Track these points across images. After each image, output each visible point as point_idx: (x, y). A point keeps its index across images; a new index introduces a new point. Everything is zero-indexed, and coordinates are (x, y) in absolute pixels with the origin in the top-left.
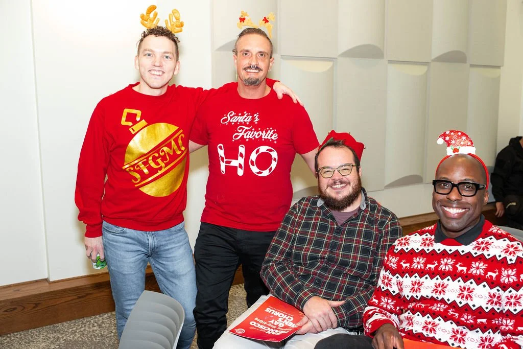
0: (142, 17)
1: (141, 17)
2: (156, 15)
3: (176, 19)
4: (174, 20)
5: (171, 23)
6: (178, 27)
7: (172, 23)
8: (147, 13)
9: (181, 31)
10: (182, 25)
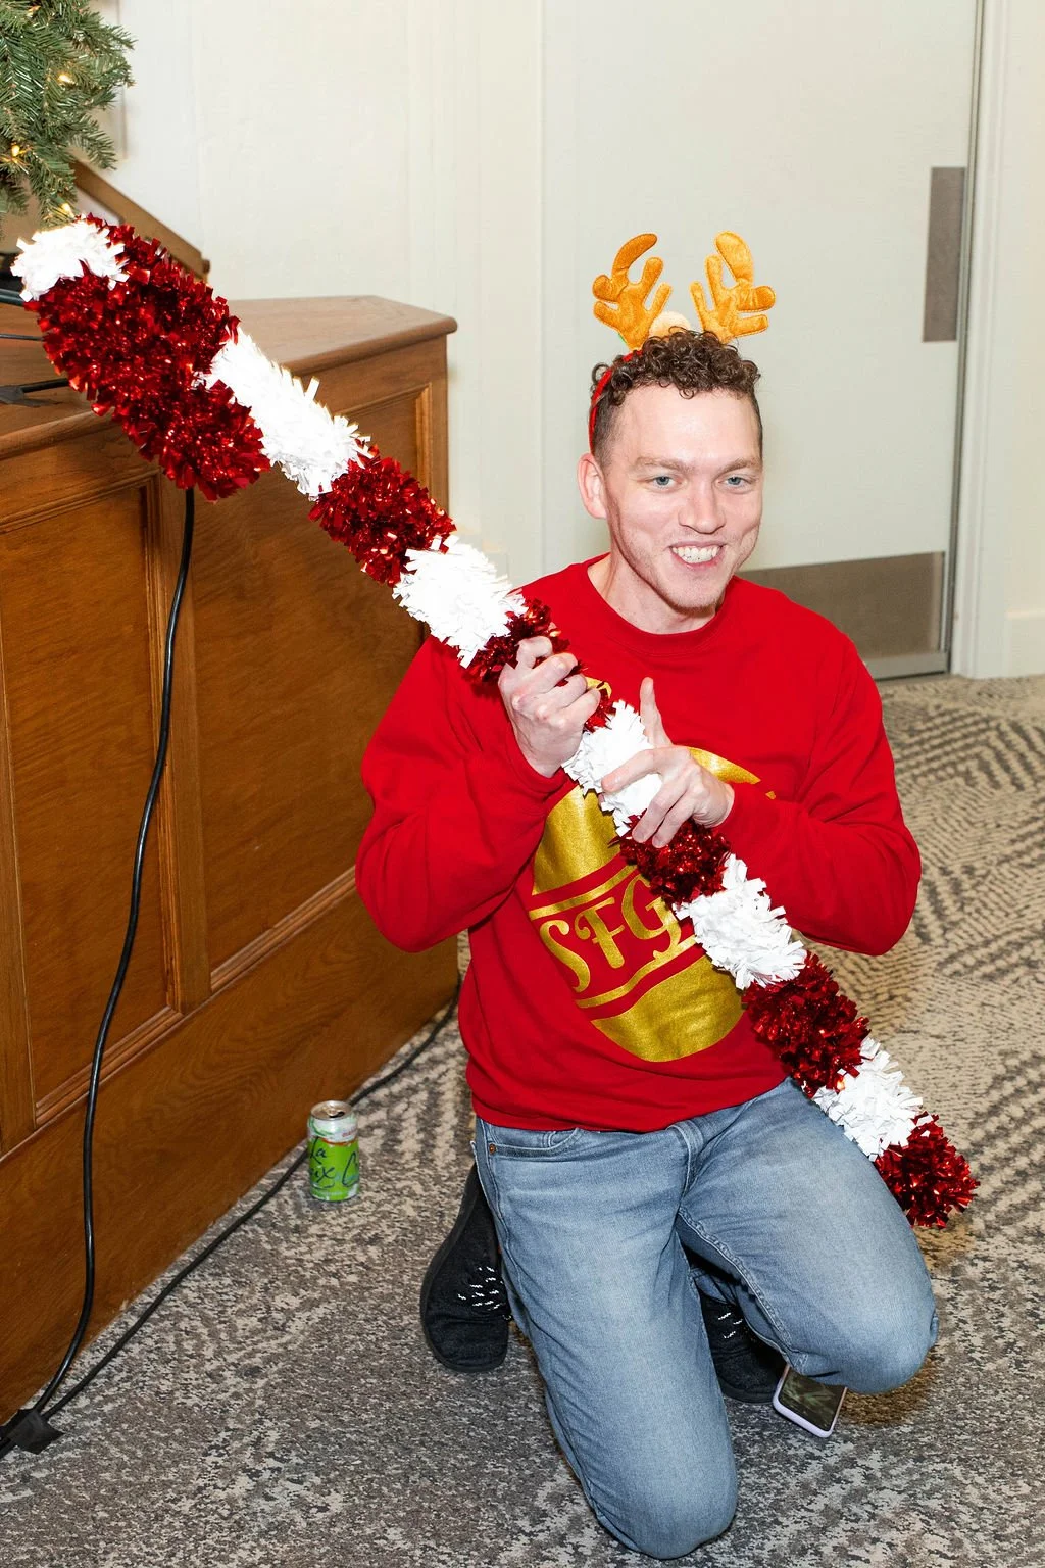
0: (601, 291)
1: (595, 292)
2: (654, 272)
3: (737, 276)
4: (729, 280)
5: (715, 296)
6: (745, 309)
7: (723, 298)
8: (616, 270)
9: (762, 327)
10: (764, 301)
